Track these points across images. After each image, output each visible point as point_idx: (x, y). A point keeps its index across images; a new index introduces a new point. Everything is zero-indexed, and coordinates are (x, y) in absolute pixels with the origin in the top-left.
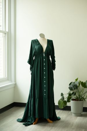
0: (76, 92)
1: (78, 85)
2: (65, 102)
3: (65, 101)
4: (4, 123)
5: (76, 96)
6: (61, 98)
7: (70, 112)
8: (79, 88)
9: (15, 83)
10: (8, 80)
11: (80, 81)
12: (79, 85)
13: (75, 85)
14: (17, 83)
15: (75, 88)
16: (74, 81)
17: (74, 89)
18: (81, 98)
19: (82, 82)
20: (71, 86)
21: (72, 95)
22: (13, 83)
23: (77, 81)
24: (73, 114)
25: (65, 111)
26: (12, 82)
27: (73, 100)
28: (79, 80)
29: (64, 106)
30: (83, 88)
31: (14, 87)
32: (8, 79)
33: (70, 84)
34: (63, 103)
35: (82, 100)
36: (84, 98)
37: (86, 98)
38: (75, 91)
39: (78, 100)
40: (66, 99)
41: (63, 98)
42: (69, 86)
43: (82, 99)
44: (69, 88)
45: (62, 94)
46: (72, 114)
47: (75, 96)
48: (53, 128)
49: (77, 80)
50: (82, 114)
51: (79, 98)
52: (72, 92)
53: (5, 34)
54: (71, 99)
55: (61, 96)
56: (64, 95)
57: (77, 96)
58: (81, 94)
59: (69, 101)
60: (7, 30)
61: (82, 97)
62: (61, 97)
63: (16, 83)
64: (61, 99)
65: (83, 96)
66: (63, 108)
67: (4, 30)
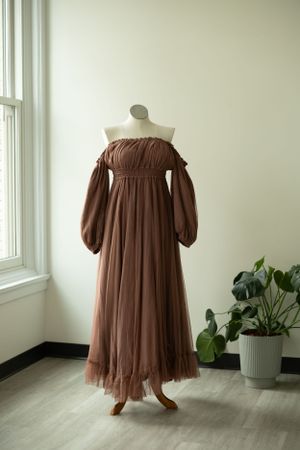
0: (257, 306)
1: (264, 282)
2: (220, 342)
3: (221, 336)
4: (12, 414)
5: (259, 320)
6: (207, 327)
7: (236, 375)
8: (267, 291)
9: (46, 276)
10: (24, 265)
11: (272, 270)
12: (269, 280)
13: (252, 283)
14: (54, 276)
15: (254, 292)
16: (249, 267)
17: (251, 296)
18: (275, 325)
19: (278, 272)
20: (242, 285)
21: (243, 318)
22: (42, 276)
23: (262, 268)
24: (248, 383)
25: (219, 371)
26: (37, 274)
27: (247, 332)
28: (266, 266)
29: (216, 355)
30: (281, 291)
31: (46, 290)
32: (25, 262)
33: (237, 279)
34: (214, 345)
35: (280, 334)
36: (283, 326)
37: (290, 327)
38: (254, 301)
39: (264, 334)
40: (223, 332)
41: (214, 327)
42: (232, 287)
43: (277, 331)
44: (234, 292)
45: (210, 315)
46: (244, 382)
47: (252, 320)
48: (180, 428)
49: (259, 264)
50: (277, 379)
51: (270, 325)
52: (242, 306)
53: (13, 107)
54: (240, 331)
55: (207, 319)
56: (216, 318)
57: (262, 319)
58: (275, 311)
59: (232, 336)
60: (19, 96)
61: (278, 323)
62: (205, 325)
63: (51, 277)
64: (205, 330)
65: (281, 320)
66: (212, 360)
67: (9, 95)
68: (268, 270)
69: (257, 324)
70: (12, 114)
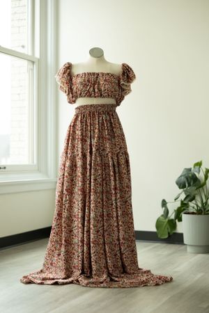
0: (195, 195)
1: (201, 176)
2: (172, 224)
3: (172, 220)
5: (197, 206)
6: (162, 213)
7: (184, 247)
11: (207, 170)
12: (206, 179)
15: (192, 183)
16: (191, 166)
20: (183, 178)
22: (52, 178)
24: (189, 249)
26: (48, 176)
29: (169, 233)
34: (168, 226)
39: (199, 214)
40: (172, 216)
41: (167, 212)
44: (177, 183)
45: (164, 203)
46: (186, 250)
49: (199, 164)
51: (205, 209)
53: (33, 62)
54: (183, 212)
55: (163, 207)
56: (168, 205)
60: (37, 55)
62: (161, 211)
64: (162, 216)
66: (166, 237)
67: (30, 54)
68: (204, 170)
69: (196, 207)
70: (31, 67)
